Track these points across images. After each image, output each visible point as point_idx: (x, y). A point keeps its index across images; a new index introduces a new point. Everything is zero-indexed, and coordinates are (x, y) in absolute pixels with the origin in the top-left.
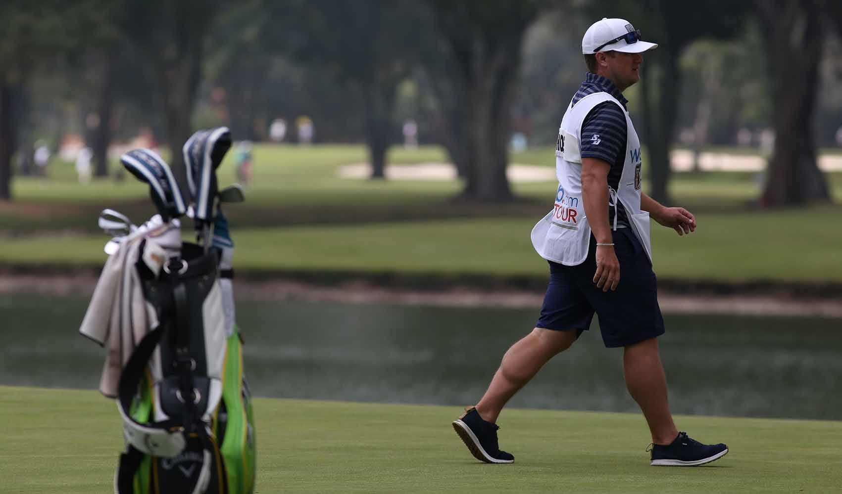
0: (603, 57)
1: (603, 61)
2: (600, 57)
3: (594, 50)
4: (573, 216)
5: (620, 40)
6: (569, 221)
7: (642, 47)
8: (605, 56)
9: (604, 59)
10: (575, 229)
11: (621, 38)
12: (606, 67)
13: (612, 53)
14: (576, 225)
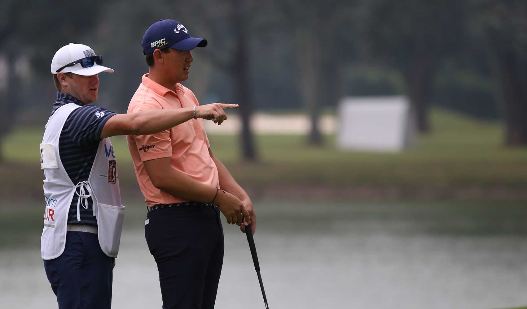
0: (63, 77)
1: (63, 81)
2: (60, 78)
3: (56, 71)
4: (51, 215)
5: (76, 63)
6: (49, 220)
7: (96, 70)
8: (65, 76)
9: (64, 80)
10: (53, 226)
11: (77, 62)
12: (66, 86)
13: (69, 74)
14: (54, 223)
